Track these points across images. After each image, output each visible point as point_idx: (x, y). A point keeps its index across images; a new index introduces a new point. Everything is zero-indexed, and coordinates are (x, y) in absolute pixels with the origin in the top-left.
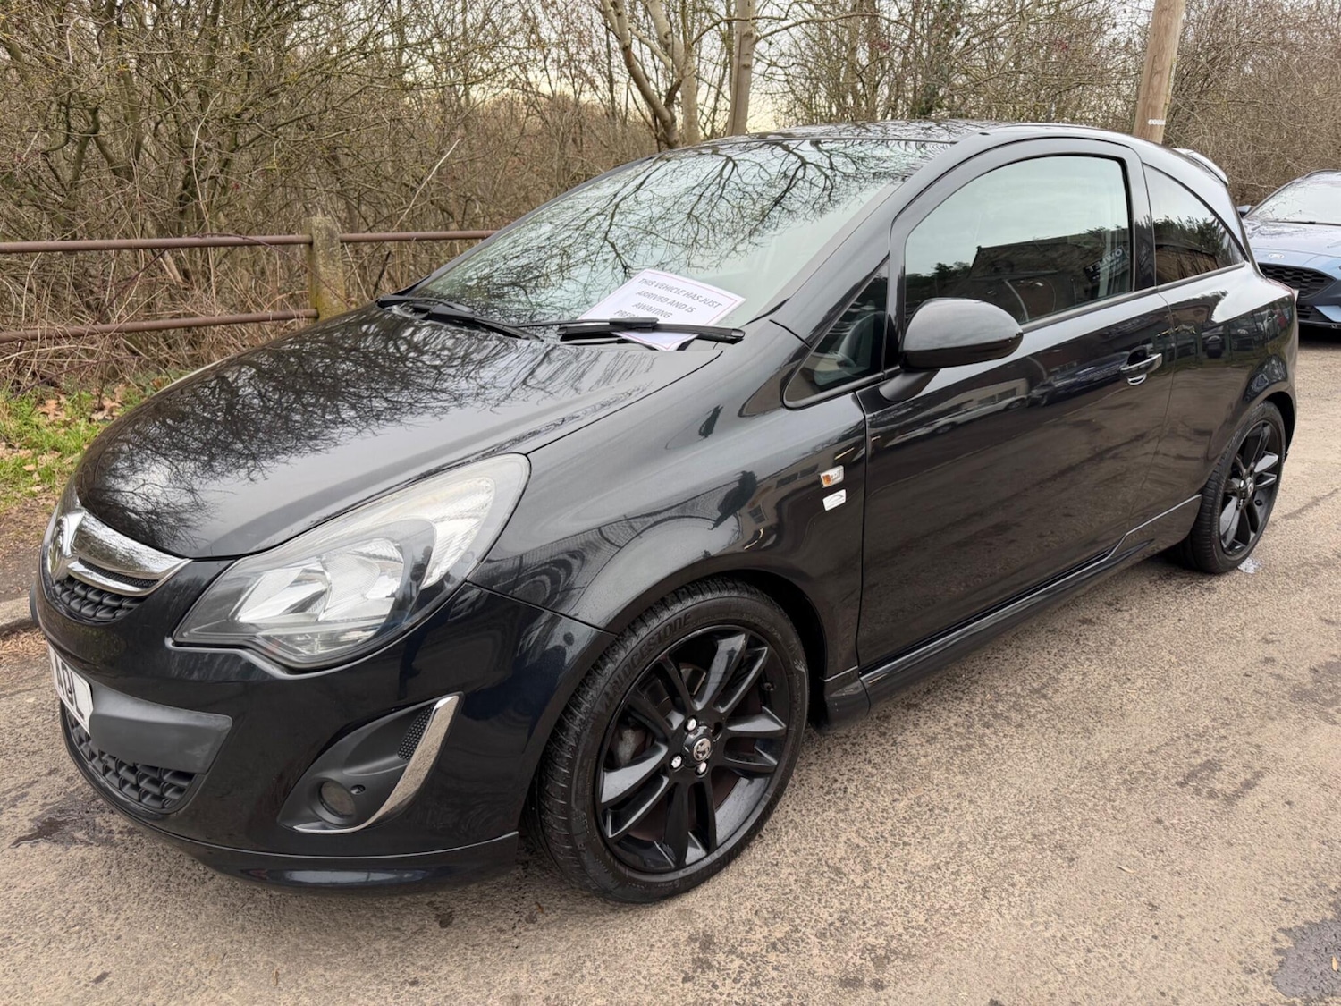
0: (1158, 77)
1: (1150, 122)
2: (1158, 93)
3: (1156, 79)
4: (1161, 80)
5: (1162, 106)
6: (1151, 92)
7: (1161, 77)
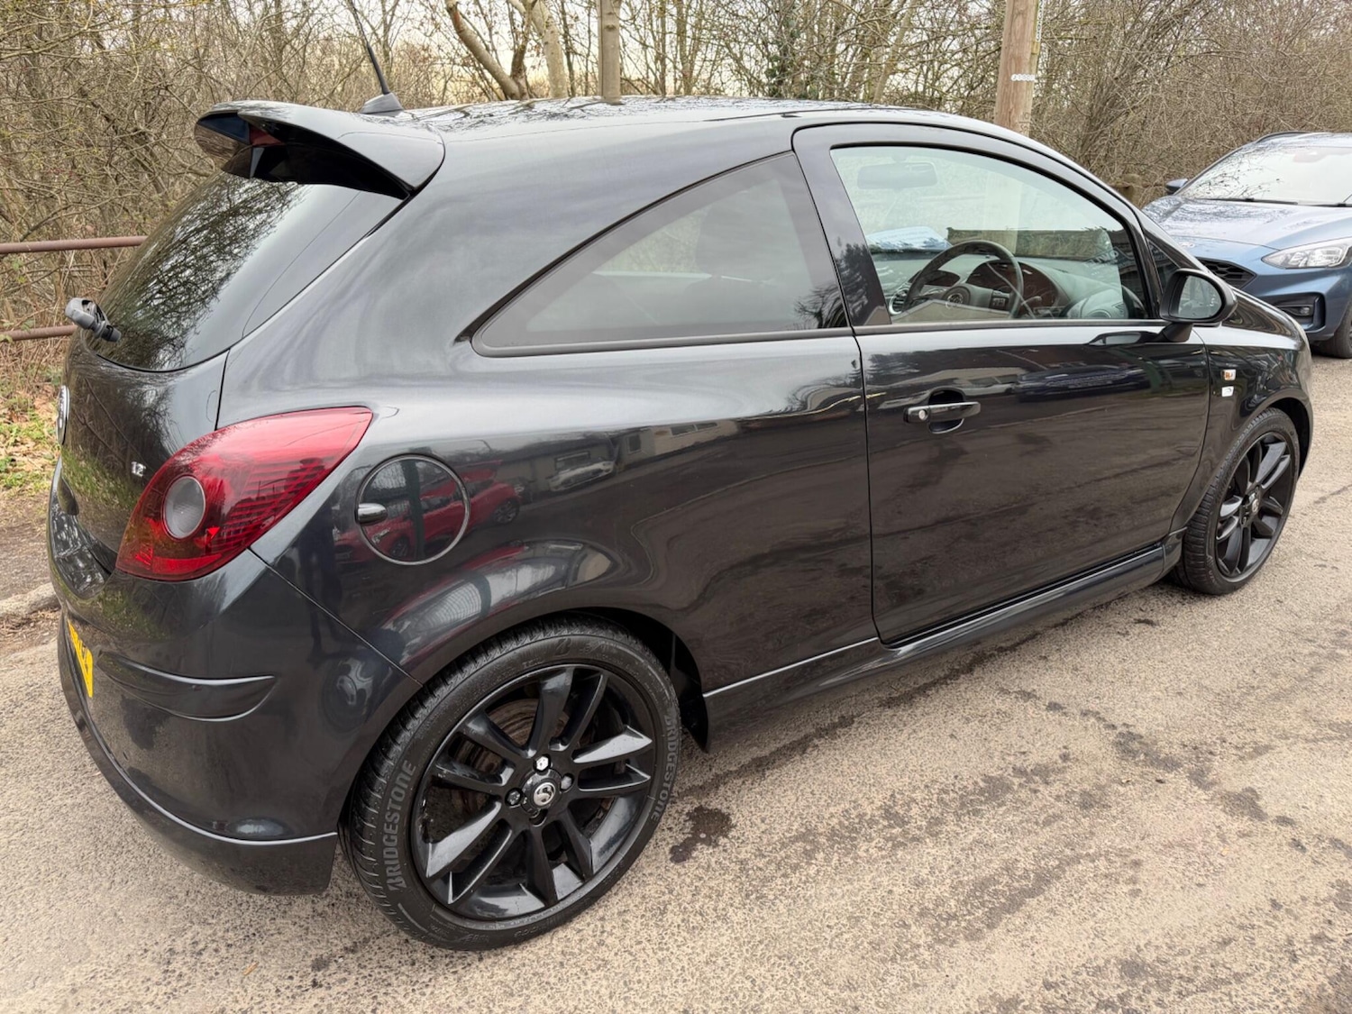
0: (1020, 18)
1: (1015, 77)
2: (1021, 41)
3: (1019, 21)
4: (1024, 24)
5: (1028, 56)
6: (1013, 38)
7: (1024, 18)
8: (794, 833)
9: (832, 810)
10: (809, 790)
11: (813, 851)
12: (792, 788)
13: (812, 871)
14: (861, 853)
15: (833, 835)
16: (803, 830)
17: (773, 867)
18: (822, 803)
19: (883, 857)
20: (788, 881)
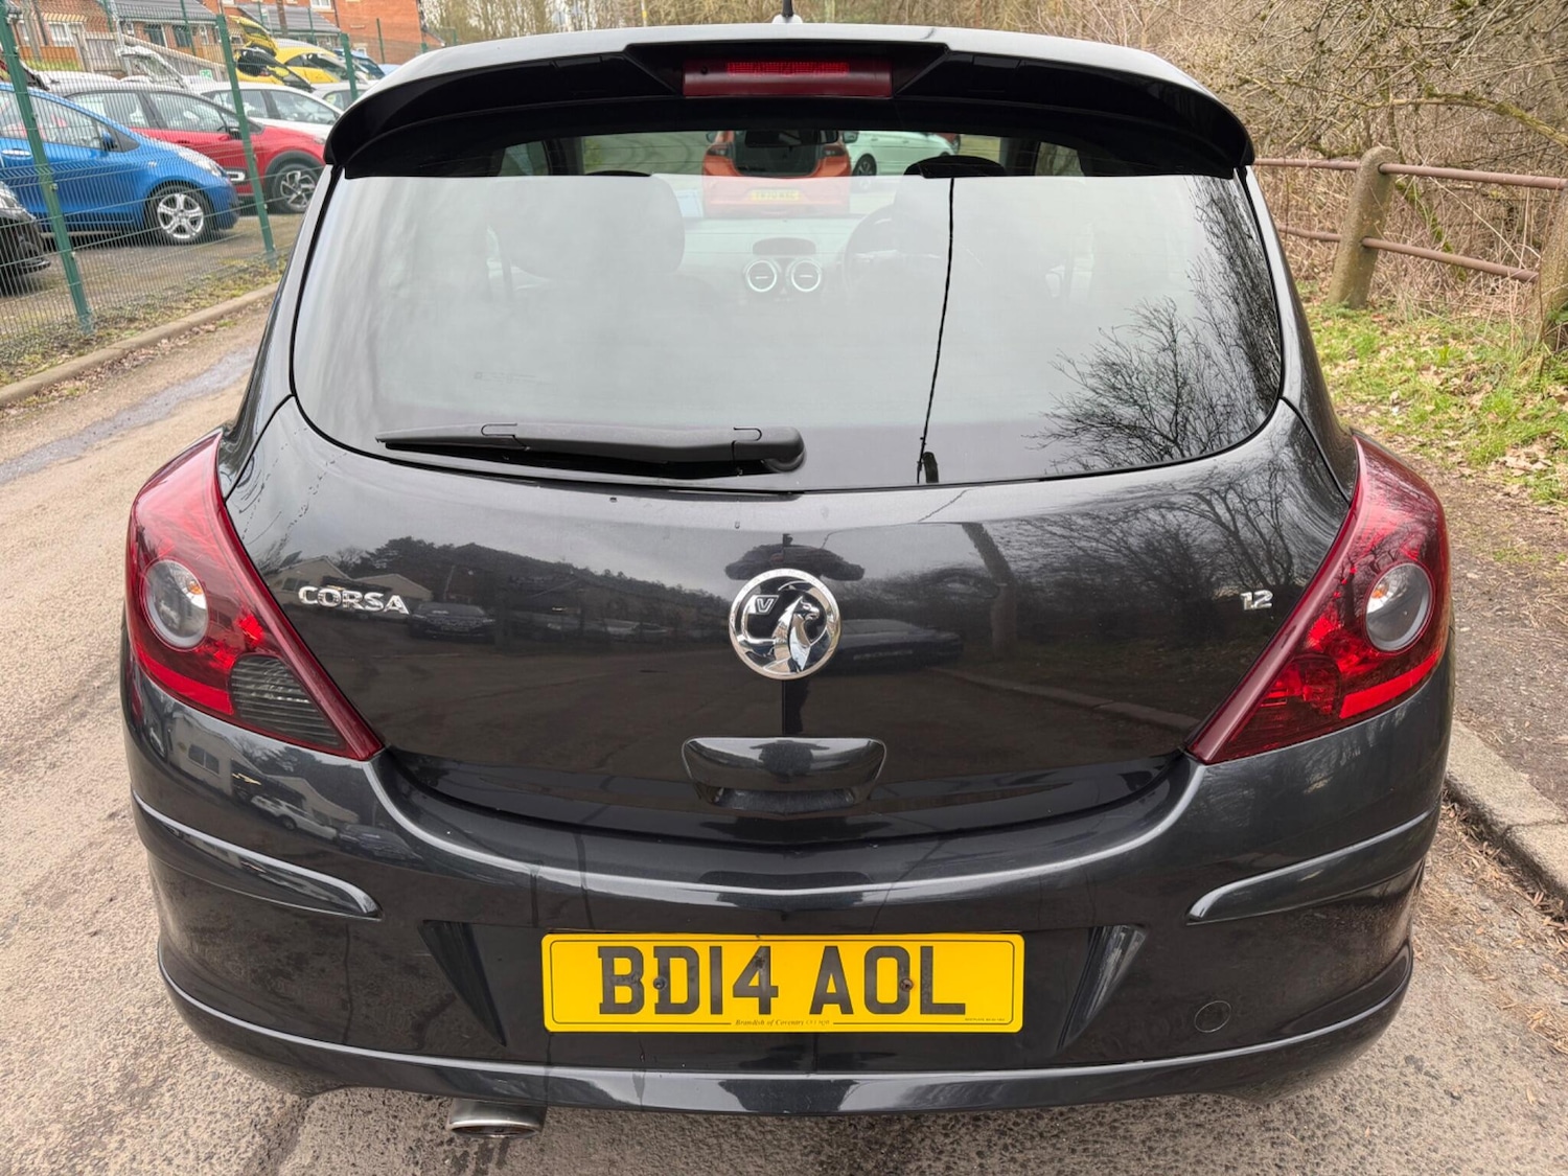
8: (164, 1089)
9: (124, 1157)
10: (176, 1162)
11: (124, 1086)
12: (206, 1144)
13: (114, 1064)
14: (56, 1128)
15: (108, 1122)
16: (153, 1101)
17: (166, 1036)
18: (146, 1157)
19: (21, 1143)
20: (139, 1035)
